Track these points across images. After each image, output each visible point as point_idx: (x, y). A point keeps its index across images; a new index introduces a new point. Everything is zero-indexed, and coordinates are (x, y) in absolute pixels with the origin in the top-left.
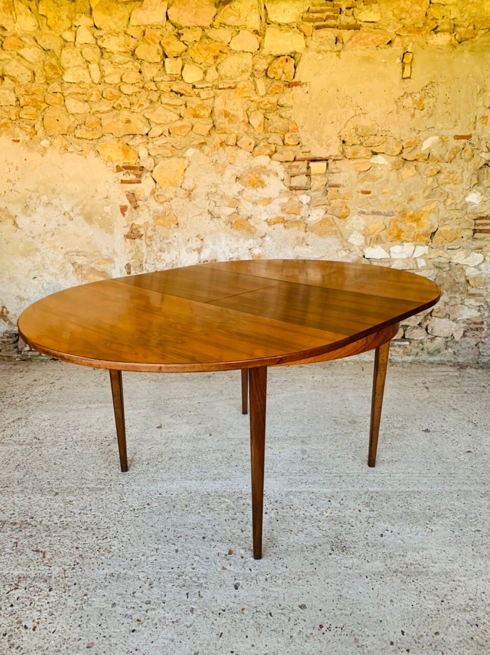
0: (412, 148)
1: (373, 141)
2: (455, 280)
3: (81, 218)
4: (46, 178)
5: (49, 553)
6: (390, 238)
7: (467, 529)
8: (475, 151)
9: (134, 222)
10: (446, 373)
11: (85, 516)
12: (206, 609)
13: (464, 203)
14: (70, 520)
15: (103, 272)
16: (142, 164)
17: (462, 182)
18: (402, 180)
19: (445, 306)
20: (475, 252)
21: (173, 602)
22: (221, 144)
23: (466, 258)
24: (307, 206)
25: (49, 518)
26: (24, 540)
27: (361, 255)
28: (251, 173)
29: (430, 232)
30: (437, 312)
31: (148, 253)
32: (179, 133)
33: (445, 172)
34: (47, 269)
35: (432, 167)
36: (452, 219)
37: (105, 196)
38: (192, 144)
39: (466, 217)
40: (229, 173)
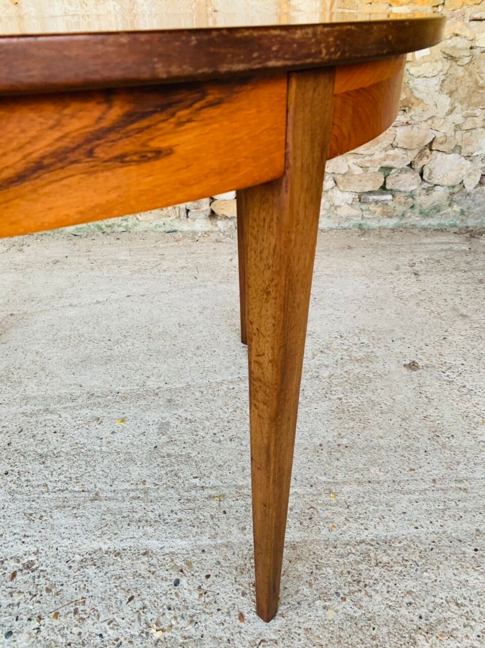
2: (477, 82)
10: (447, 247)
19: (455, 131)
30: (441, 143)
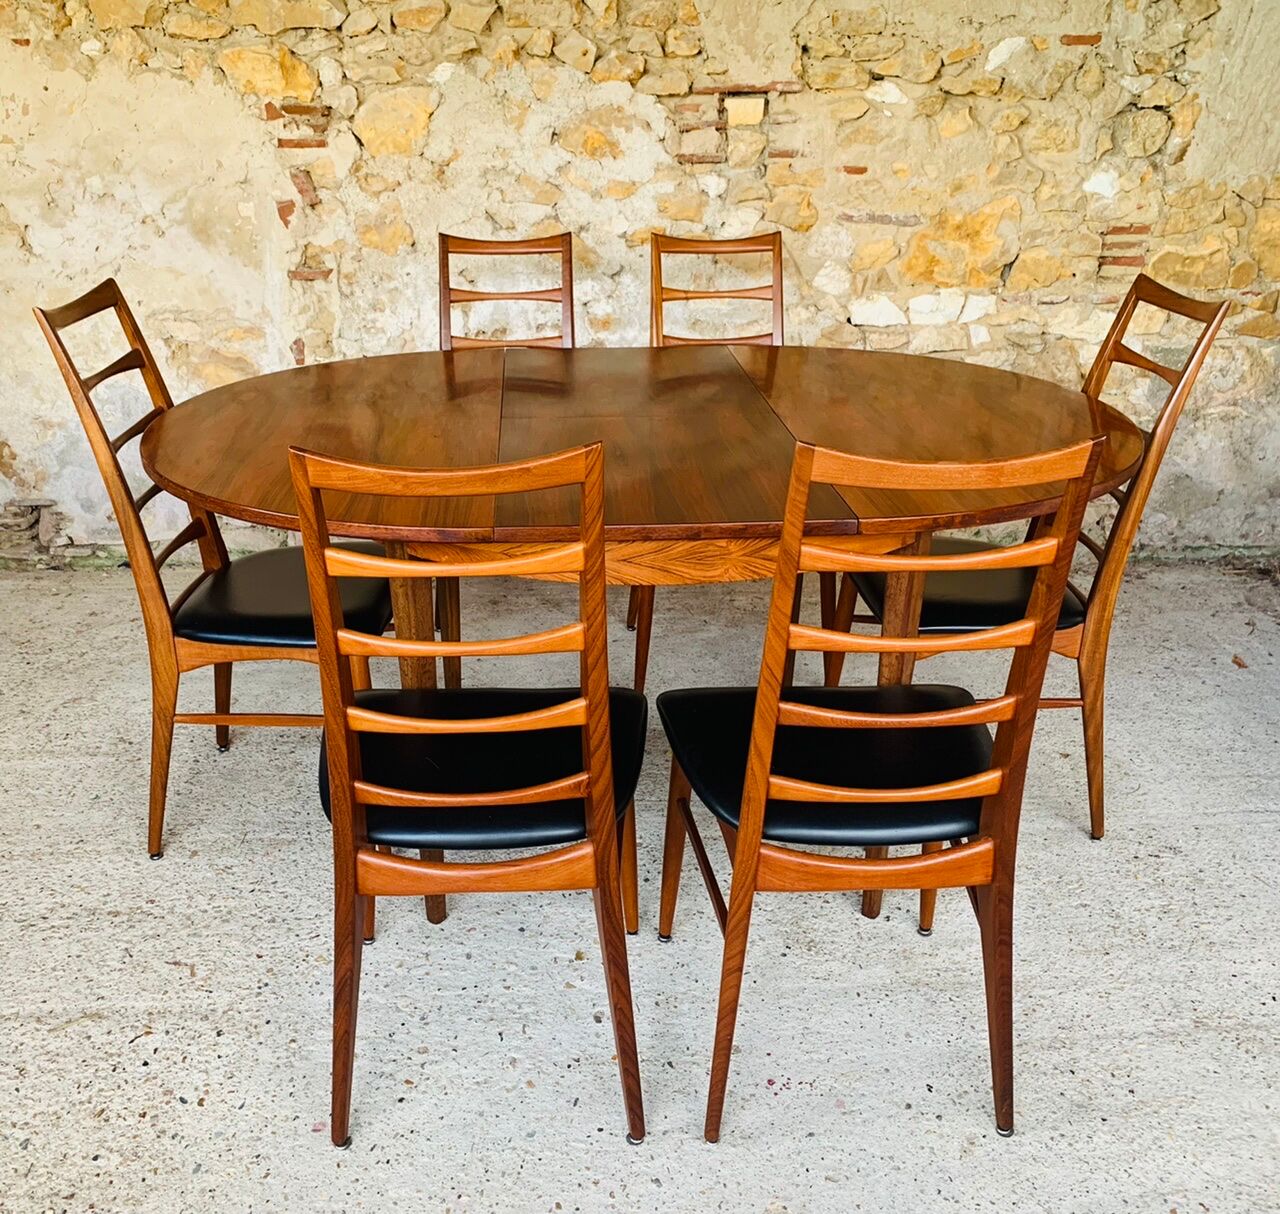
0: (964, 65)
1: (873, 49)
2: (1054, 374)
3: (184, 230)
4: (96, 133)
5: (203, 967)
6: (908, 278)
7: (1061, 903)
8: (1109, 72)
9: (310, 239)
11: (264, 896)
12: (541, 1058)
13: (1079, 195)
14: (233, 905)
15: (239, 360)
16: (327, 102)
17: (1075, 145)
18: (940, 140)
20: (1102, 310)
21: (472, 1048)
22: (517, 53)
23: (1079, 323)
24: (719, 201)
25: (187, 902)
26: (144, 944)
27: (843, 319)
28: (588, 122)
29: (1000, 265)
31: (345, 314)
32: (415, 25)
33: (1038, 123)
34: (105, 353)
35: (1008, 109)
36: (1051, 233)
37: (242, 179)
38: (447, 52)
39: (1083, 229)
40: (537, 122)
